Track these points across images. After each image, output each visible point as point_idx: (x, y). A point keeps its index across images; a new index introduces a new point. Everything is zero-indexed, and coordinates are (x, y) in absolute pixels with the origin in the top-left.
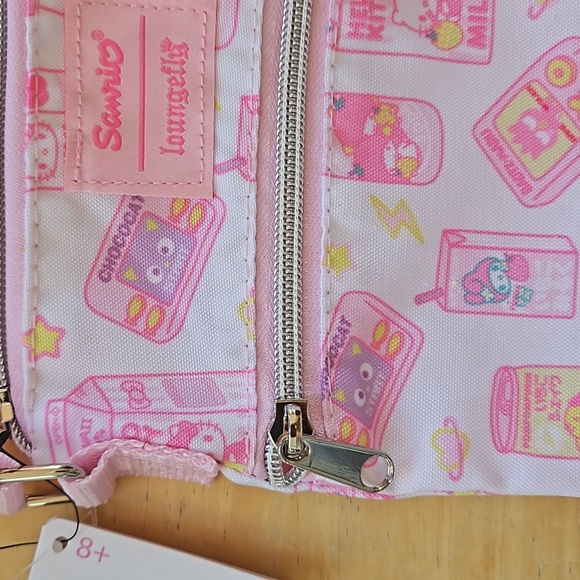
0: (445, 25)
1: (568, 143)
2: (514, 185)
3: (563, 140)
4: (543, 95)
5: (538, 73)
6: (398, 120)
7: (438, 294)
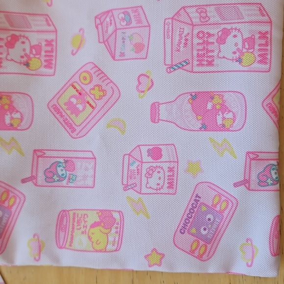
0: (33, 59)
1: (91, 109)
2: (68, 129)
3: (88, 108)
4: (79, 88)
5: (76, 78)
6: (12, 102)
7: (32, 178)
